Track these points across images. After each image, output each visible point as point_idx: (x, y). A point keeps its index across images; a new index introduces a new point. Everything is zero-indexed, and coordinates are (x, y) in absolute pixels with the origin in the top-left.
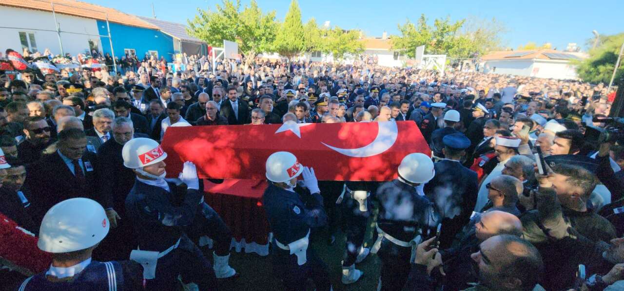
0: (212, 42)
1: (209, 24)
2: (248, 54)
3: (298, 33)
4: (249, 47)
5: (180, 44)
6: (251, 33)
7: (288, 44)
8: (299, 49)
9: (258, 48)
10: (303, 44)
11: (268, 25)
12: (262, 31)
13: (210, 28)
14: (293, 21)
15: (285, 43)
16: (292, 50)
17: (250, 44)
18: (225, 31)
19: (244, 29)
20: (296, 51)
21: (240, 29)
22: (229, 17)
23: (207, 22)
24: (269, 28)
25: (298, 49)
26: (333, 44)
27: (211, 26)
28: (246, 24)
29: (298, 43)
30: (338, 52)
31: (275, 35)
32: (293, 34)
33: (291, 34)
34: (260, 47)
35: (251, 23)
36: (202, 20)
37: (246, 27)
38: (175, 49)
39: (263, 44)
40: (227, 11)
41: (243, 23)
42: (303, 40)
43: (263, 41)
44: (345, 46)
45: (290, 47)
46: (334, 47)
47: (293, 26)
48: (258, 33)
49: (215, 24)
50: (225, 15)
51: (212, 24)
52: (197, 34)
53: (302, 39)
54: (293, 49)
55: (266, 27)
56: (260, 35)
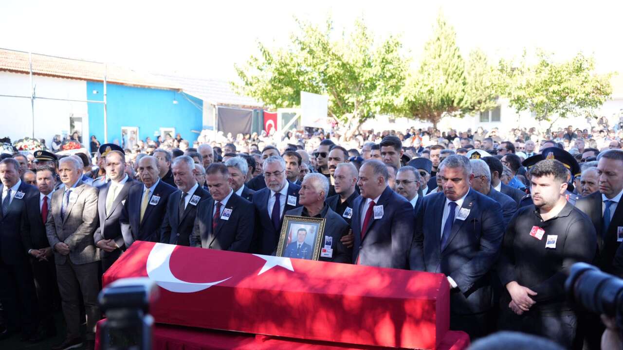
0: (275, 102)
1: (273, 66)
2: (346, 120)
3: (451, 70)
4: (348, 104)
5: (215, 112)
6: (354, 78)
7: (431, 92)
10: (463, 90)
11: (389, 57)
12: (376, 70)
13: (275, 75)
14: (440, 47)
15: (425, 90)
16: (440, 103)
17: (351, 99)
18: (301, 79)
20: (448, 105)
21: (331, 71)
22: (311, 52)
23: (269, 63)
25: (453, 101)
26: (533, 83)
27: (277, 70)
28: (345, 60)
29: (454, 89)
30: (546, 100)
31: (402, 79)
32: (441, 72)
33: (436, 72)
34: (372, 102)
35: (353, 58)
36: (262, 59)
37: (344, 65)
38: (205, 123)
39: (377, 97)
40: (307, 42)
41: (339, 59)
42: (464, 84)
43: (378, 90)
44: (563, 86)
45: (436, 99)
46: (537, 91)
47: (440, 56)
48: (367, 75)
49: (286, 65)
50: (303, 49)
51: (278, 66)
52: (249, 88)
53: (461, 81)
54: (442, 100)
55: (386, 62)
56: (371, 80)
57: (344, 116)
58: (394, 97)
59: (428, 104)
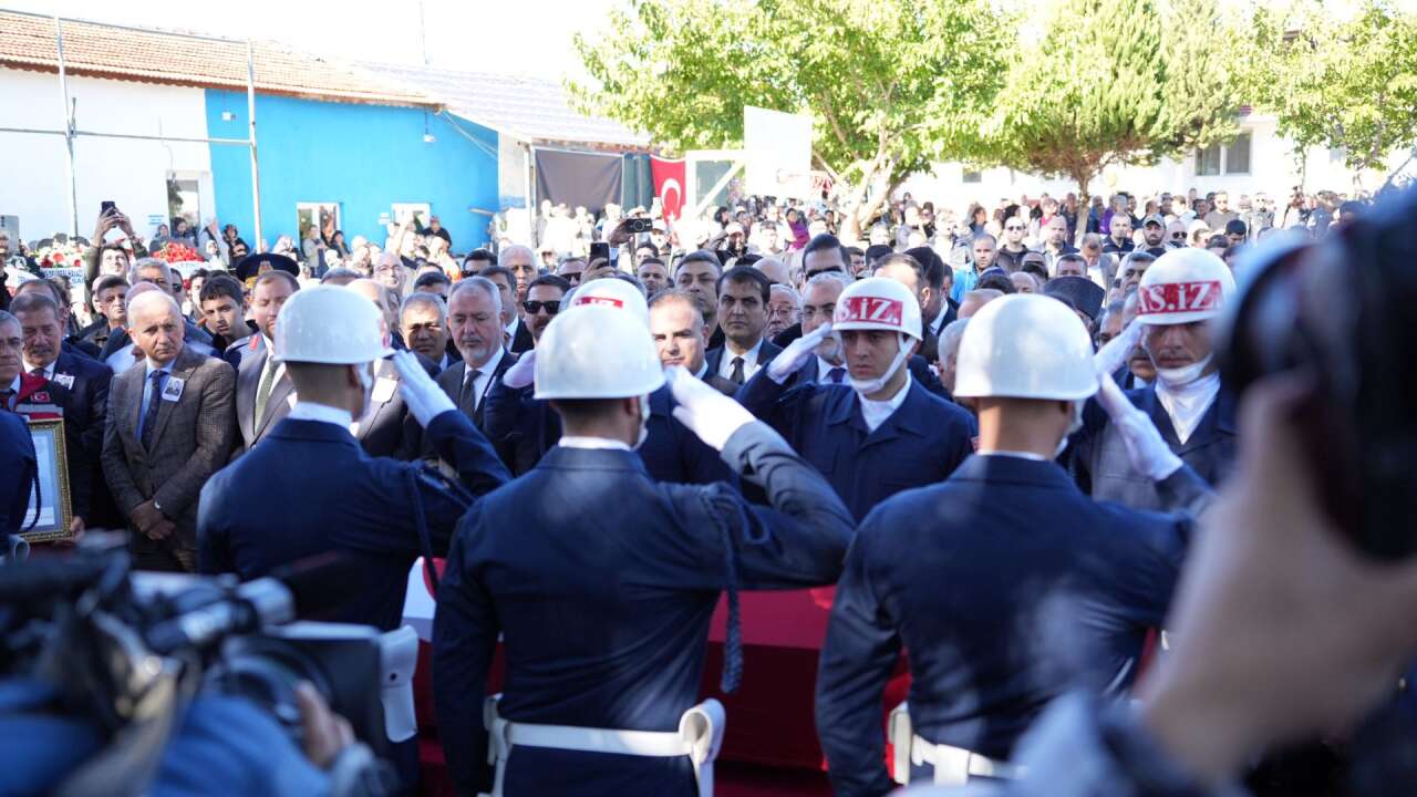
0: (678, 133)
1: (669, 43)
2: (857, 177)
3: (1125, 44)
4: (861, 137)
5: (528, 161)
6: (878, 67)
7: (1072, 102)
8: (1139, 123)
9: (912, 138)
10: (1158, 95)
11: (965, 12)
12: (934, 47)
13: (677, 64)
15: (1058, 96)
16: (1097, 129)
17: (872, 122)
18: (742, 73)
19: (843, 53)
20: (1120, 135)
21: (819, 51)
22: (767, 3)
23: (659, 37)
24: (968, 28)
25: (1131, 124)
26: (1343, 70)
27: (678, 52)
28: (854, 21)
29: (1133, 93)
30: (1377, 116)
31: (1001, 67)
32: (1100, 48)
33: (1087, 49)
34: (922, 131)
36: (640, 30)
37: (851, 35)
38: (504, 189)
39: (935, 115)
41: (837, 20)
42: (1160, 78)
43: (938, 99)
45: (1086, 119)
46: (1354, 91)
47: (1096, 7)
48: (909, 60)
49: (701, 39)
51: (681, 42)
52: (610, 97)
53: (1151, 72)
54: (1105, 124)
55: (958, 26)
56: (920, 72)
57: (851, 168)
58: (978, 116)
59: (1068, 133)
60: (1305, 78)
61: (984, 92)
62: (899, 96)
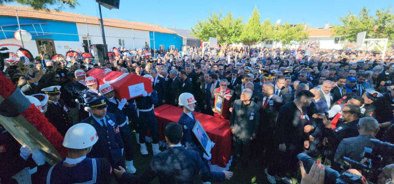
0: (203, 39)
1: (202, 28)
2: (223, 45)
3: (256, 30)
4: (224, 40)
5: (186, 41)
6: (226, 32)
7: (249, 37)
8: (257, 40)
9: (230, 41)
10: (260, 36)
11: (237, 26)
12: (233, 30)
13: (203, 31)
14: (254, 22)
15: (247, 36)
16: (252, 40)
17: (225, 38)
18: (211, 32)
19: (222, 30)
20: (254, 41)
21: (220, 30)
22: (214, 24)
23: (201, 27)
24: (237, 28)
25: (256, 40)
26: (282, 35)
27: (203, 29)
28: (224, 27)
29: (257, 36)
30: (285, 40)
31: (241, 32)
32: (253, 30)
33: (252, 30)
34: (231, 40)
35: (226, 26)
36: (199, 26)
37: (223, 28)
38: (183, 44)
39: (233, 38)
40: (213, 21)
41: (222, 26)
42: (260, 34)
43: (233, 36)
44: (292, 36)
45: (250, 39)
46: (283, 37)
47: (253, 25)
48: (230, 31)
49: (206, 28)
50: (211, 23)
51: (204, 28)
52: (195, 35)
53: (259, 33)
54: (253, 40)
55: (236, 27)
56: (231, 33)
57: (222, 44)
58: (237, 39)
59: (248, 40)
60: (277, 35)
61: (239, 35)
62: (229, 35)
